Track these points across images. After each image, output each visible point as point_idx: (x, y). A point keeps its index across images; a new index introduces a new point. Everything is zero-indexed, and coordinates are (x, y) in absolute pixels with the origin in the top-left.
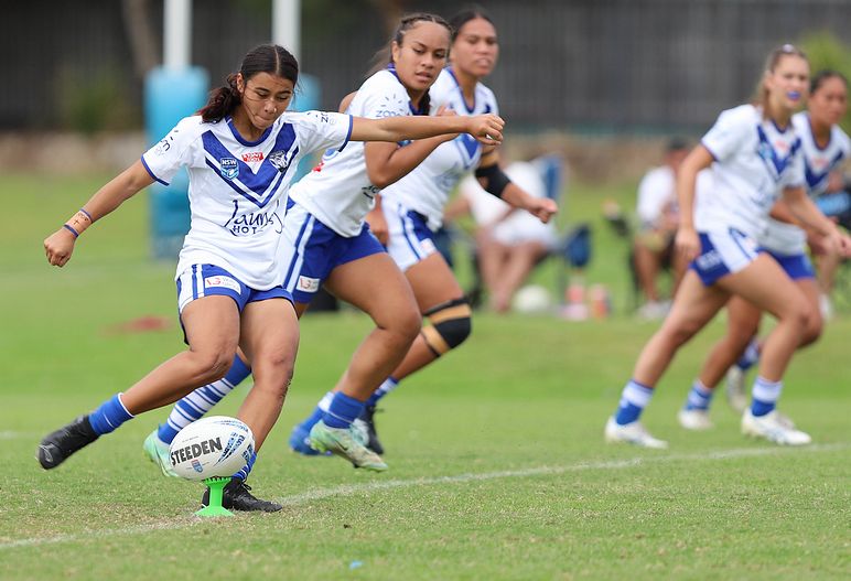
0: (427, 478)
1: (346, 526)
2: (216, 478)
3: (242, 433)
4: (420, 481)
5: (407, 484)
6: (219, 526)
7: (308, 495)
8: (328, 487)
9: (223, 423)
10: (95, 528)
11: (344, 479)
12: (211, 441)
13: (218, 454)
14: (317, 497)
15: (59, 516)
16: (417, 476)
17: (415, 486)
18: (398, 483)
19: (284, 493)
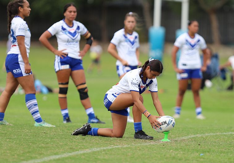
0: (219, 133)
1: (199, 145)
2: (166, 131)
3: (172, 119)
4: (218, 134)
5: (215, 134)
6: (167, 144)
7: (189, 136)
8: (194, 134)
9: (167, 117)
10: (135, 144)
11: (199, 132)
12: (164, 122)
13: (166, 125)
14: (192, 137)
15: (126, 140)
16: (217, 132)
17: (216, 135)
18: (212, 134)
19: (183, 136)
